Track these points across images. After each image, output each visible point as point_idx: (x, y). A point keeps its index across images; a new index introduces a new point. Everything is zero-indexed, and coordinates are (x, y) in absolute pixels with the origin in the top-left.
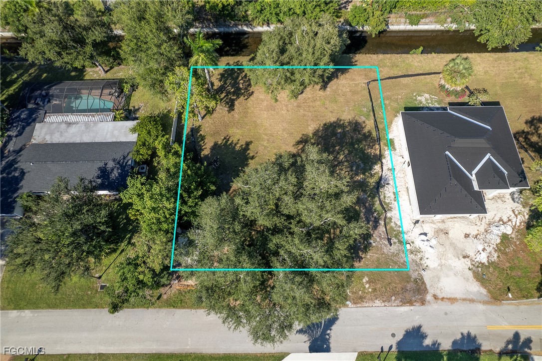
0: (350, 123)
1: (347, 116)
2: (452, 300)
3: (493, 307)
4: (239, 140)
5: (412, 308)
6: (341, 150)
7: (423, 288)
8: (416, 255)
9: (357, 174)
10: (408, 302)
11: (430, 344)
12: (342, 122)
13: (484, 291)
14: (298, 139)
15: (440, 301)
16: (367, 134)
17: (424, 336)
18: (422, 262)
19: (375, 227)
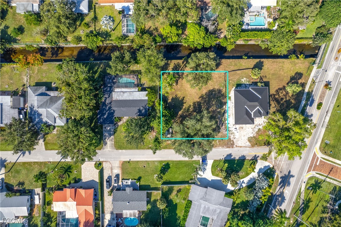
1: (217, 87)
2: (241, 147)
3: (251, 149)
4: (180, 96)
5: (229, 149)
6: (214, 100)
7: (233, 144)
8: (233, 134)
9: (218, 109)
11: (233, 158)
12: (215, 89)
13: (250, 144)
14: (200, 96)
15: (237, 147)
16: (222, 94)
19: (222, 126)
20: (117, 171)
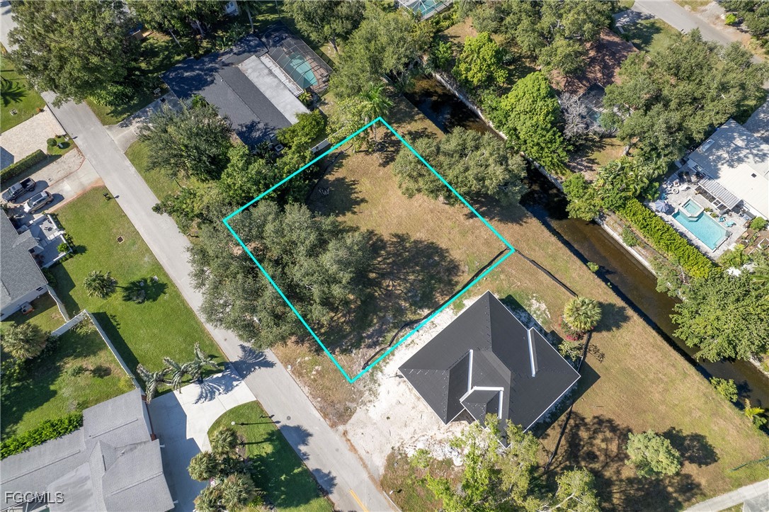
0: (452, 261)
1: (456, 255)
2: (353, 449)
3: (373, 487)
4: (360, 192)
5: (322, 419)
6: (418, 272)
7: (346, 418)
8: (371, 394)
9: (405, 300)
10: (324, 413)
11: (303, 451)
12: (447, 254)
13: (382, 471)
14: (400, 233)
15: (344, 439)
16: (453, 282)
17: (305, 443)
18: (368, 404)
19: (369, 347)
20: (69, 190)
